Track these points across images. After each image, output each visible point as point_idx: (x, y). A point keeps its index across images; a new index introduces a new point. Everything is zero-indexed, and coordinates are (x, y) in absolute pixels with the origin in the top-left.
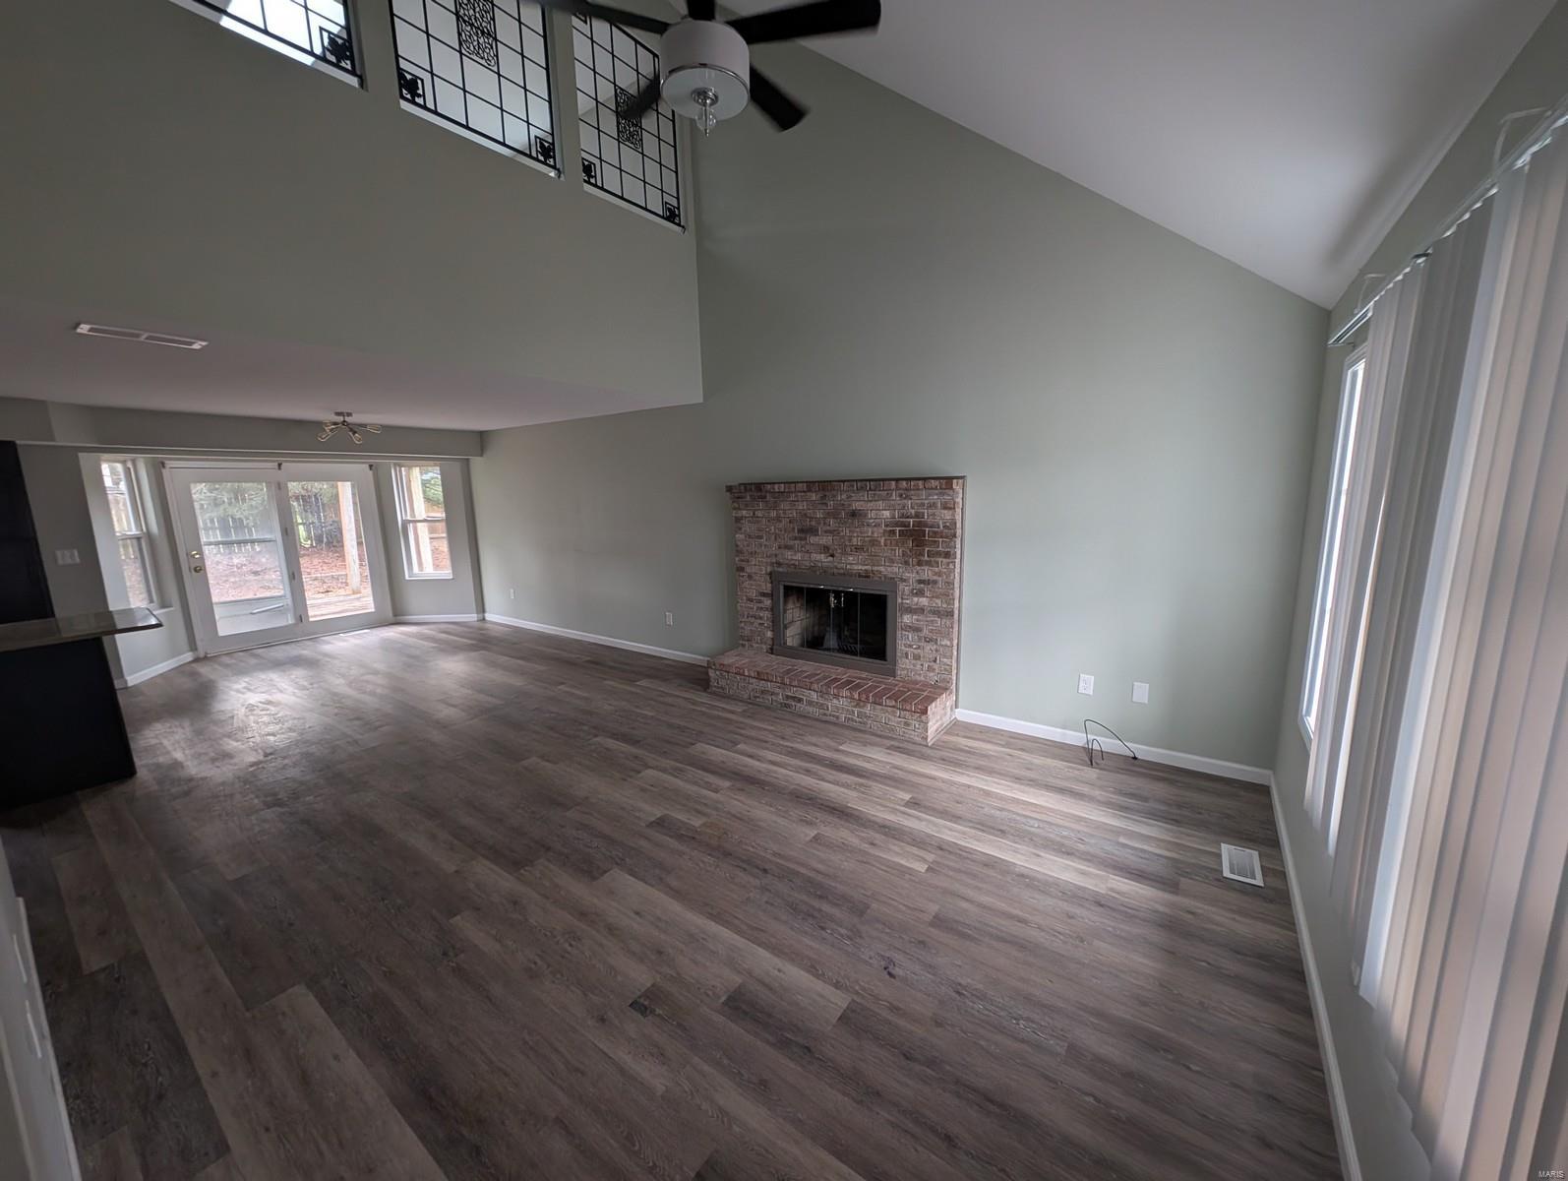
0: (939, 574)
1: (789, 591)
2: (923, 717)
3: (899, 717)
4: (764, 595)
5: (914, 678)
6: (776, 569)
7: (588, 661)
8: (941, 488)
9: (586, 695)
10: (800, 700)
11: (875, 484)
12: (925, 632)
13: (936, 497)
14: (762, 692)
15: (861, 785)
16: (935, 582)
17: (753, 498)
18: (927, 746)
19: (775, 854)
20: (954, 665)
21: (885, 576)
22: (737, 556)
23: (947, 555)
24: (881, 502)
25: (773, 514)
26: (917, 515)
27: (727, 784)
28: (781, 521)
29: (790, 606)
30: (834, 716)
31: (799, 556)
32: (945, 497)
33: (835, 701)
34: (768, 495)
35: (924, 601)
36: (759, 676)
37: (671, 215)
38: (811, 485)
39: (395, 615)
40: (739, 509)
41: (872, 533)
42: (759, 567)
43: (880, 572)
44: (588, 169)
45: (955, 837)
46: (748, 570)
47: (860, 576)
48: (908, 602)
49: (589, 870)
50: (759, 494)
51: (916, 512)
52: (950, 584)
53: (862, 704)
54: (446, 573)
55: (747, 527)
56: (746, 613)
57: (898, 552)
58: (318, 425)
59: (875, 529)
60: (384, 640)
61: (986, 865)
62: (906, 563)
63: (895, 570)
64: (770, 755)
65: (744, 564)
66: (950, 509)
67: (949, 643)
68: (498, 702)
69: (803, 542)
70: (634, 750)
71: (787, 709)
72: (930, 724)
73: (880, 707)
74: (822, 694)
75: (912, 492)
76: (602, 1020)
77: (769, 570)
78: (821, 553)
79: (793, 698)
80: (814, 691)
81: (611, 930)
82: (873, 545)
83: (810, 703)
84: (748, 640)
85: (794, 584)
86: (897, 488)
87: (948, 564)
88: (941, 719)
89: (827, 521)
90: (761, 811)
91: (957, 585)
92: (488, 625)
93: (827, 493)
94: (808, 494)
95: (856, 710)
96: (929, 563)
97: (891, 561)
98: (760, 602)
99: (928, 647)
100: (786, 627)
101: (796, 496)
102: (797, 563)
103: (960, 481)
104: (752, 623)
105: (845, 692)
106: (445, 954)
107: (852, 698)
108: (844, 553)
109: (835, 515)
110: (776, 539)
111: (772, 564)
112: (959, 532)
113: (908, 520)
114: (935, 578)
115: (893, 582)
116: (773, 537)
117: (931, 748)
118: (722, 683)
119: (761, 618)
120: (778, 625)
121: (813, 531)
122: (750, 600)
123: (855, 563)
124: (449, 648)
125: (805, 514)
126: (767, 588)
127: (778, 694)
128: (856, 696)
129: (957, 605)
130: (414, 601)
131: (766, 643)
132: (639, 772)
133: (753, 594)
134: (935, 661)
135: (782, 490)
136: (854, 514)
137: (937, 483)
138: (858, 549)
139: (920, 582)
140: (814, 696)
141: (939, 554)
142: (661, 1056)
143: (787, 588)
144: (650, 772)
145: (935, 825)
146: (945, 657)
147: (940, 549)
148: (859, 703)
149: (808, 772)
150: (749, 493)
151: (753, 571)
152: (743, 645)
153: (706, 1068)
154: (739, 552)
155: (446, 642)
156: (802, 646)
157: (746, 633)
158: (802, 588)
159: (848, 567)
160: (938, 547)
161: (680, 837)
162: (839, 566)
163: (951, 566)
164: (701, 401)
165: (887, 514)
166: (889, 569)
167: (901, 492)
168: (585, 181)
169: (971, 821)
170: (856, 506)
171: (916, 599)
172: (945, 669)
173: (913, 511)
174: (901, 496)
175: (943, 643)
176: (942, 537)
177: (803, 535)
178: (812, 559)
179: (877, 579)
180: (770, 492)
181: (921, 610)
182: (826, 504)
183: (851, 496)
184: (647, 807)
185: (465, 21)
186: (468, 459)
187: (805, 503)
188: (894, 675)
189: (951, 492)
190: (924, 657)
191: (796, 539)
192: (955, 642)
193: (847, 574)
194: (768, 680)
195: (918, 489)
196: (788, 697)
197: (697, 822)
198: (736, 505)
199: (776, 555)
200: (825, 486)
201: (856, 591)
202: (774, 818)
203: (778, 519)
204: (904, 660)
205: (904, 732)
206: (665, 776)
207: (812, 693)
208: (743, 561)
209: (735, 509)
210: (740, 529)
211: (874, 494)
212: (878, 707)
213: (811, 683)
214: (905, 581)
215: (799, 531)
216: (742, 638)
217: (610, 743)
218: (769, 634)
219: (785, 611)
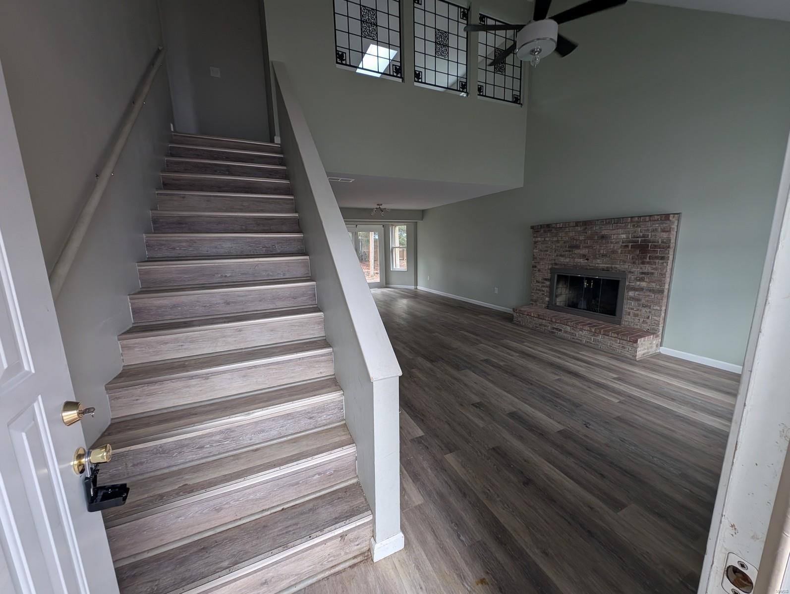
0: (656, 269)
1: (561, 278)
2: (635, 345)
3: (619, 343)
4: (546, 280)
5: (632, 327)
6: (554, 266)
7: (458, 306)
8: (661, 220)
9: (457, 317)
10: (560, 330)
11: (618, 221)
12: (643, 301)
13: (657, 225)
14: (540, 325)
15: (589, 367)
16: (652, 273)
17: (545, 232)
18: (636, 360)
19: (537, 380)
20: (661, 321)
21: (619, 270)
22: (533, 260)
23: (662, 258)
24: (621, 230)
25: (555, 239)
26: (644, 236)
27: (517, 355)
28: (559, 242)
29: (560, 286)
30: (579, 340)
31: (568, 260)
32: (664, 225)
33: (581, 332)
34: (553, 229)
35: (644, 284)
36: (539, 317)
37: (516, 100)
38: (577, 224)
39: (386, 284)
40: (537, 237)
41: (614, 247)
42: (545, 267)
43: (616, 268)
44: (480, 89)
45: (640, 395)
46: (539, 267)
47: (603, 270)
48: (633, 284)
49: (457, 368)
50: (548, 229)
51: (643, 234)
52: (663, 275)
53: (596, 335)
54: (404, 268)
55: (540, 246)
56: (535, 289)
57: (629, 257)
58: (372, 210)
59: (616, 244)
60: (382, 292)
61: (656, 408)
62: (634, 263)
63: (626, 267)
64: (540, 349)
65: (536, 264)
66: (667, 231)
67: (658, 308)
68: (424, 315)
69: (570, 253)
70: (476, 337)
71: (552, 335)
72: (639, 349)
73: (607, 337)
74: (573, 327)
75: (642, 223)
76: (462, 405)
77: (550, 267)
78: (581, 258)
79: (557, 329)
80: (569, 326)
81: (466, 385)
82: (613, 253)
83: (566, 332)
84: (535, 302)
85: (564, 274)
86: (632, 221)
87: (663, 263)
88: (648, 349)
89: (586, 241)
90: (532, 366)
91: (668, 275)
92: (418, 291)
93: (587, 227)
94: (576, 228)
95: (592, 338)
96: (649, 263)
97: (624, 262)
98: (543, 283)
99: (644, 310)
100: (556, 296)
101: (569, 229)
102: (566, 263)
103: (676, 216)
104: (538, 293)
105: (587, 328)
106: (410, 377)
107: (590, 331)
108: (595, 258)
109: (591, 238)
110: (555, 251)
111: (552, 264)
112: (672, 245)
113: (638, 239)
114: (653, 271)
115: (624, 273)
116: (554, 250)
117: (637, 361)
118: (520, 319)
119: (543, 291)
120: (552, 294)
121: (577, 247)
122: (538, 282)
123: (600, 263)
124: (404, 297)
125: (574, 238)
126: (548, 276)
127: (548, 326)
128: (593, 330)
129: (667, 286)
130: (393, 279)
131: (544, 303)
132: (478, 344)
133: (540, 279)
134: (648, 318)
135: (561, 226)
136: (603, 237)
137: (659, 217)
138: (603, 255)
139: (643, 273)
140: (568, 328)
141: (657, 258)
142: (482, 419)
143: (559, 276)
144: (482, 345)
145: (629, 388)
146: (655, 316)
147: (658, 254)
148: (595, 334)
149: (559, 358)
150: (542, 229)
151: (542, 267)
152: (532, 304)
153: (499, 426)
154: (534, 258)
155: (404, 295)
156: (565, 306)
157: (534, 298)
158: (568, 276)
159: (597, 265)
160: (657, 253)
161: (493, 366)
162: (591, 265)
163: (665, 264)
164: (522, 186)
165: (624, 236)
166: (622, 266)
167: (635, 223)
168: (478, 95)
169: (652, 392)
170: (604, 232)
171: (638, 283)
172: (655, 323)
173: (641, 234)
174: (634, 226)
175: (654, 308)
176: (660, 248)
177: (570, 249)
178: (576, 262)
179: (613, 271)
180: (554, 228)
181: (642, 289)
182: (586, 233)
183: (602, 228)
184: (482, 356)
185: (438, 44)
186: (416, 222)
187: (574, 232)
188: (620, 324)
189: (668, 222)
190: (641, 315)
191: (567, 251)
192: (664, 308)
193: (596, 269)
194: (543, 319)
195: (645, 221)
196: (554, 328)
197: (502, 364)
198: (535, 235)
199: (555, 260)
200: (586, 224)
201: (600, 278)
202: (539, 369)
203: (558, 241)
204: (627, 316)
205: (621, 352)
206: (489, 347)
207: (568, 327)
208: (536, 263)
209: (534, 237)
210: (536, 247)
211: (617, 226)
212: (606, 337)
213: (568, 322)
214: (633, 273)
215: (569, 247)
216: (532, 300)
217: (466, 333)
218: (547, 299)
219: (557, 288)
